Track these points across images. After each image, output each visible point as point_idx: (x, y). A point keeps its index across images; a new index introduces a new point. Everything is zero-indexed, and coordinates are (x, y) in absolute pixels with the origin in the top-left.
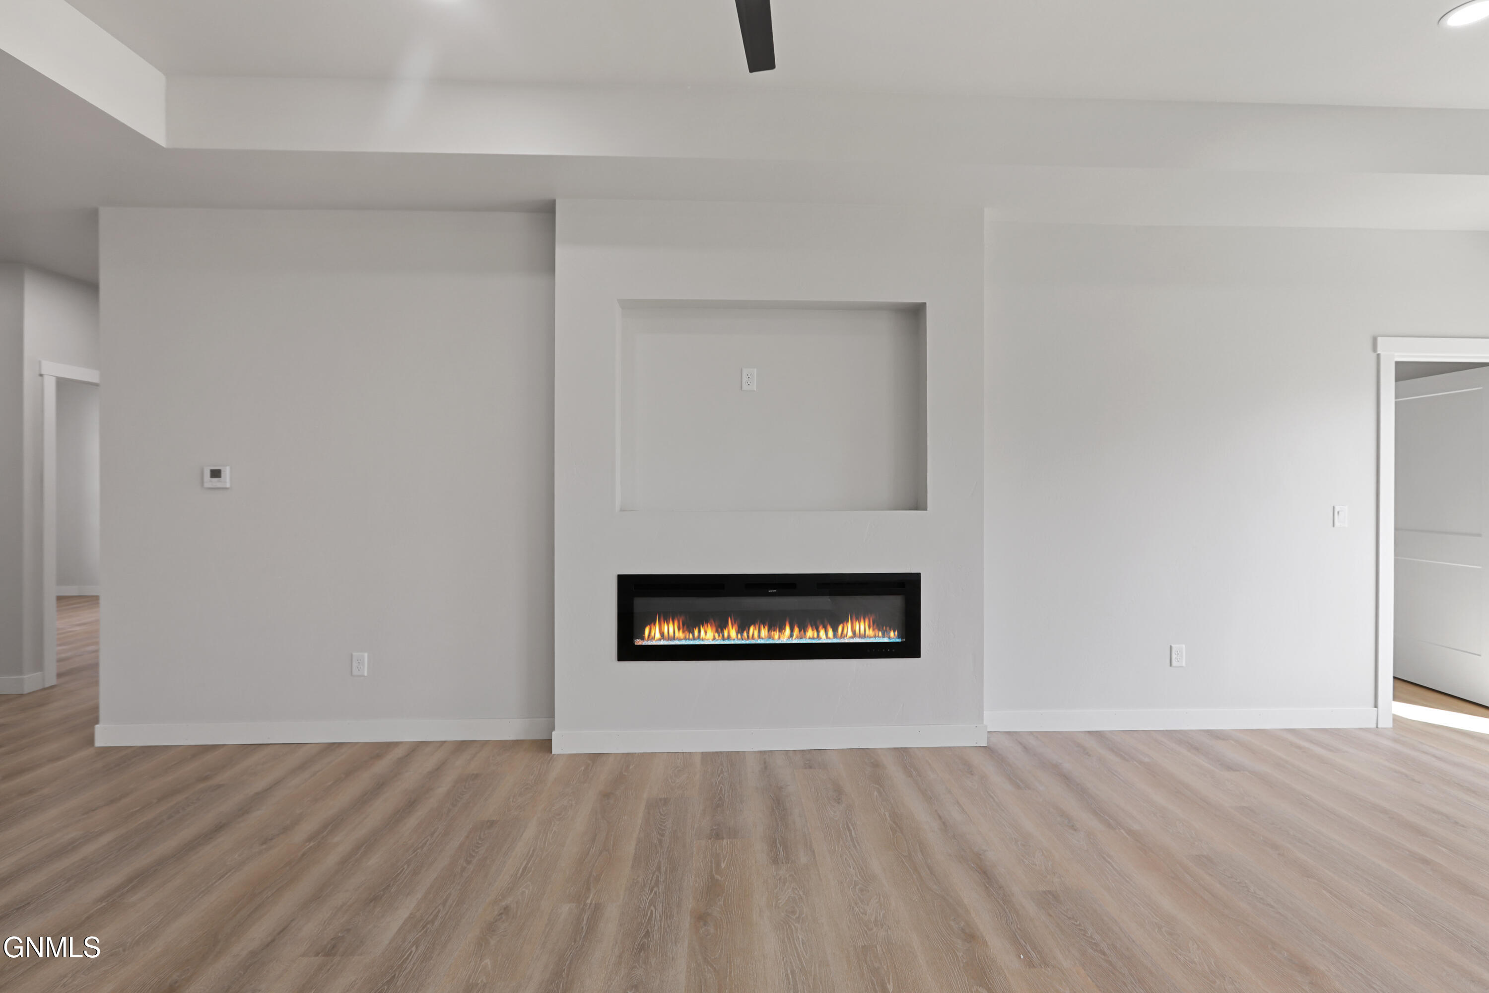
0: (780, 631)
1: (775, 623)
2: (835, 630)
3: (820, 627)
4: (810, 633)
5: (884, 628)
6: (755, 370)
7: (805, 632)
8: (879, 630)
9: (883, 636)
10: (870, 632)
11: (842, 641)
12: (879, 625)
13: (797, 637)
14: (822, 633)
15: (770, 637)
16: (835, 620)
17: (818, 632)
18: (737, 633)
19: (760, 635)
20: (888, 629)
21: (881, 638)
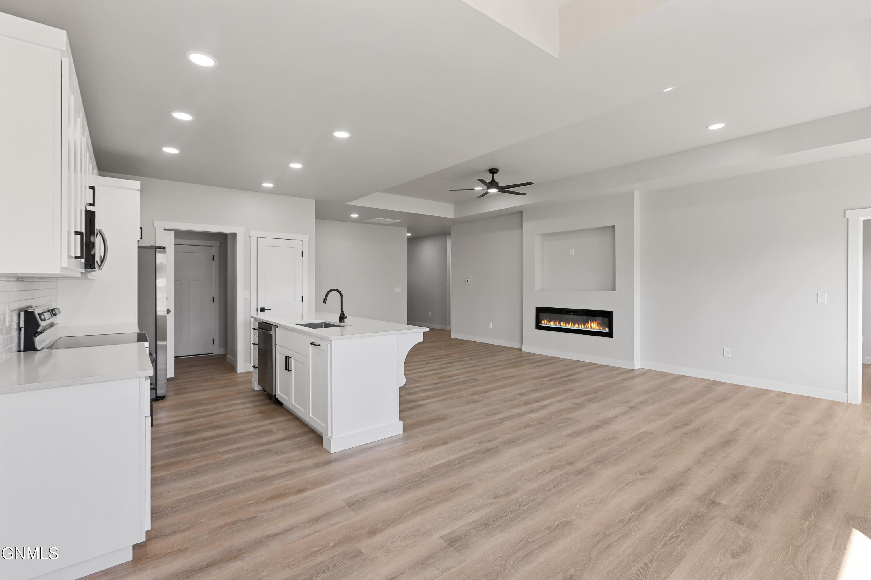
0: (568, 324)
1: (567, 322)
2: (584, 326)
3: (580, 324)
4: (576, 326)
5: (604, 326)
6: (573, 249)
7: (575, 325)
8: (601, 327)
9: (603, 330)
10: (597, 328)
11: (586, 329)
12: (602, 325)
13: (573, 327)
14: (580, 326)
15: (566, 326)
16: (585, 323)
17: (579, 326)
18: (558, 324)
19: (563, 325)
20: (605, 327)
21: (601, 330)
